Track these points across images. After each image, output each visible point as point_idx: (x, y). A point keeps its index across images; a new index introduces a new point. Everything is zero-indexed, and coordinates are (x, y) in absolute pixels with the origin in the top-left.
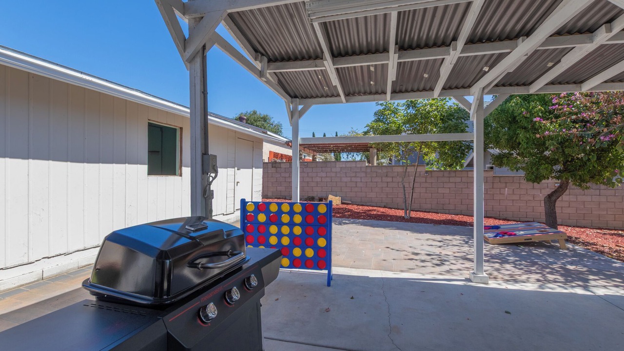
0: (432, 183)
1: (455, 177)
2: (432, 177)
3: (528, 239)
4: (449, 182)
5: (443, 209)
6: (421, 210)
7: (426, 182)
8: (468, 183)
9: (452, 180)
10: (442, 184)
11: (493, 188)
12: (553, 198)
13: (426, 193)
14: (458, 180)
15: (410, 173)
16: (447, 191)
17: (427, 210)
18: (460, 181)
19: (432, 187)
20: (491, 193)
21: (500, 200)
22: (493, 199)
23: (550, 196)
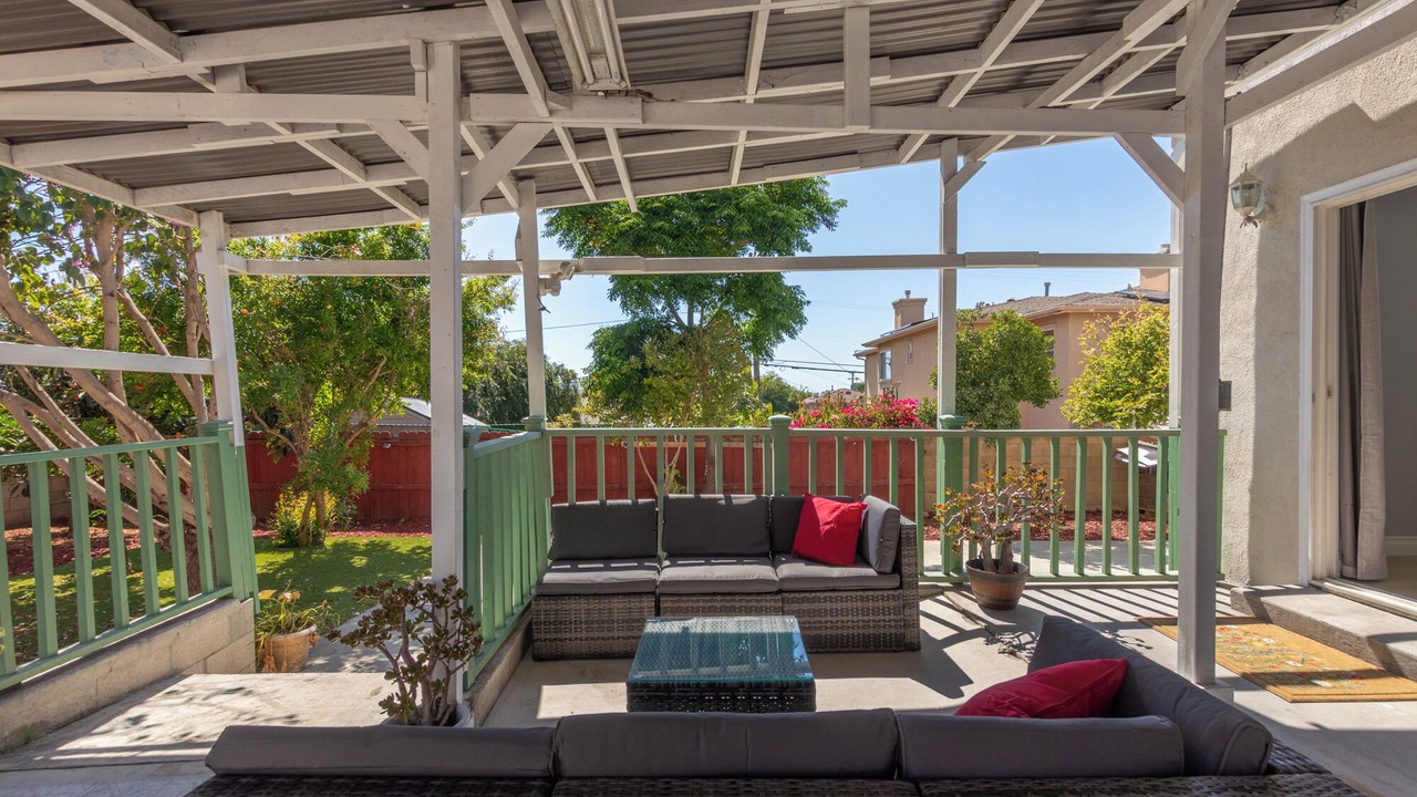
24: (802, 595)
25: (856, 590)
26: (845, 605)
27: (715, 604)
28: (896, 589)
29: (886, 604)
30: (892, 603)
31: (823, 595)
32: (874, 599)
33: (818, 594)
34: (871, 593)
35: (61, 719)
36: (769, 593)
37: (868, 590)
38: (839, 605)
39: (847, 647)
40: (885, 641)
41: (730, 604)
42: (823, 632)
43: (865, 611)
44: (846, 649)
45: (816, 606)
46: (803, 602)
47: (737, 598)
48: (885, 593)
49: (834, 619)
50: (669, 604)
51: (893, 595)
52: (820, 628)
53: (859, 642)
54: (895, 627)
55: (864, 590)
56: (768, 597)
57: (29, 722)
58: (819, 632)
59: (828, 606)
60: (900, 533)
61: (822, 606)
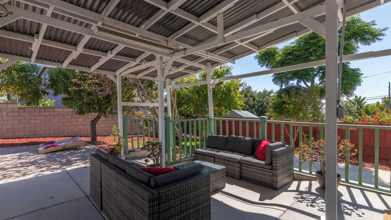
0: (25, 116)
1: (45, 111)
2: (24, 112)
3: (64, 147)
4: (40, 115)
5: (35, 135)
6: (15, 137)
7: (19, 116)
8: (54, 116)
9: (42, 114)
10: (34, 117)
11: (72, 118)
12: (94, 123)
13: (19, 124)
14: (48, 114)
15: (2, 109)
16: (39, 121)
17: (20, 137)
18: (49, 114)
19: (25, 120)
20: (71, 121)
21: (76, 125)
22: (72, 125)
23: (92, 122)
24: (246, 165)
25: (259, 167)
26: (256, 171)
27: (225, 162)
28: (270, 169)
29: (267, 173)
30: (269, 174)
31: (250, 166)
32: (264, 171)
33: (249, 166)
34: (263, 169)
35: (139, 157)
36: (237, 162)
37: (262, 168)
38: (255, 170)
39: (257, 183)
40: (267, 184)
41: (228, 163)
42: (251, 177)
43: (261, 174)
44: (256, 183)
45: (249, 169)
46: (246, 167)
47: (230, 162)
48: (267, 170)
49: (253, 174)
50: (217, 160)
51: (269, 171)
52: (250, 175)
53: (260, 182)
54: (270, 181)
55: (261, 168)
56: (236, 164)
57: (134, 156)
58: (250, 176)
59: (252, 170)
60: (272, 153)
61: (250, 169)
